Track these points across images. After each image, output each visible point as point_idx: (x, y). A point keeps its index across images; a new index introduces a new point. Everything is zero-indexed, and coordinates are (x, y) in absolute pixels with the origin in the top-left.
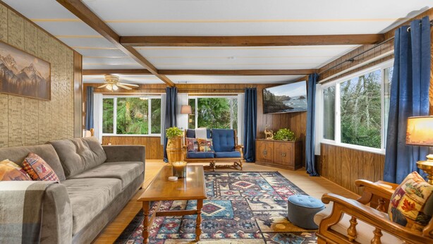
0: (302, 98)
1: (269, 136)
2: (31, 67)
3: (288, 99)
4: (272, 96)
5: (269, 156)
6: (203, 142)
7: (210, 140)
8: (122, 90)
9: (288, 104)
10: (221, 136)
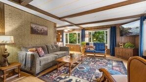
0: (137, 28)
1: (121, 46)
2: (43, 28)
3: (130, 29)
4: (123, 28)
5: (120, 54)
6: (91, 47)
7: (95, 46)
8: (69, 31)
9: (130, 31)
10: (99, 45)
